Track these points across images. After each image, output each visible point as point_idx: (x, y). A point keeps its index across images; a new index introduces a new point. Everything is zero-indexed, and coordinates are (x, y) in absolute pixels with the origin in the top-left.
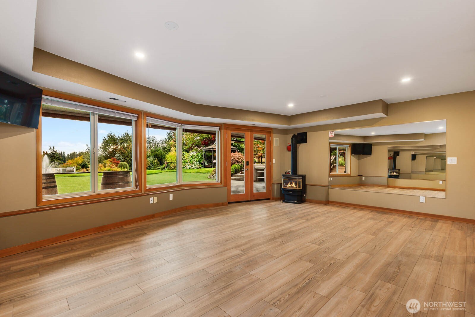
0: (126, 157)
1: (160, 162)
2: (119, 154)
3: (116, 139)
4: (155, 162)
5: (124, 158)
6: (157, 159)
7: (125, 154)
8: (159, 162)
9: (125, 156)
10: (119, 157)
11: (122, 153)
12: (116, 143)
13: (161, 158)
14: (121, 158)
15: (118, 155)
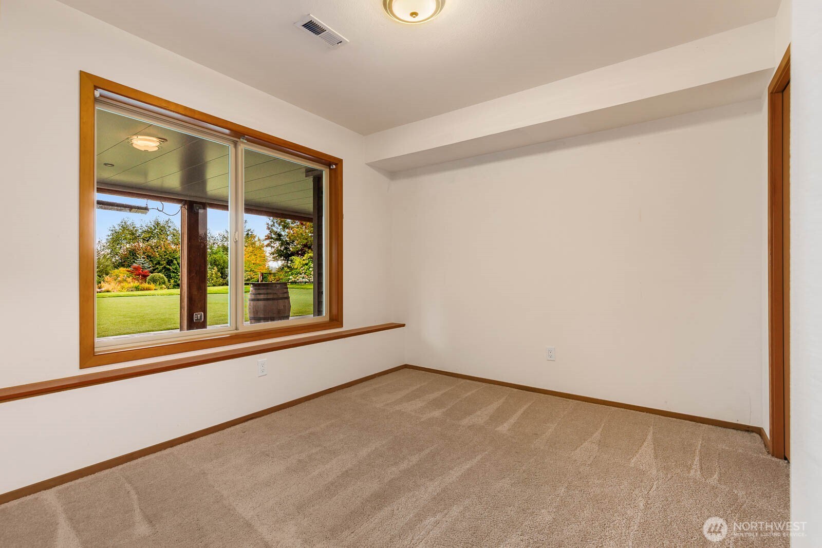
0: (156, 264)
1: (221, 273)
2: (144, 258)
3: (136, 230)
4: (212, 274)
5: (153, 267)
6: (215, 268)
7: (155, 257)
8: (219, 274)
9: (155, 262)
10: (143, 264)
11: (148, 257)
12: (136, 237)
13: (223, 267)
14: (146, 265)
15: (141, 261)
